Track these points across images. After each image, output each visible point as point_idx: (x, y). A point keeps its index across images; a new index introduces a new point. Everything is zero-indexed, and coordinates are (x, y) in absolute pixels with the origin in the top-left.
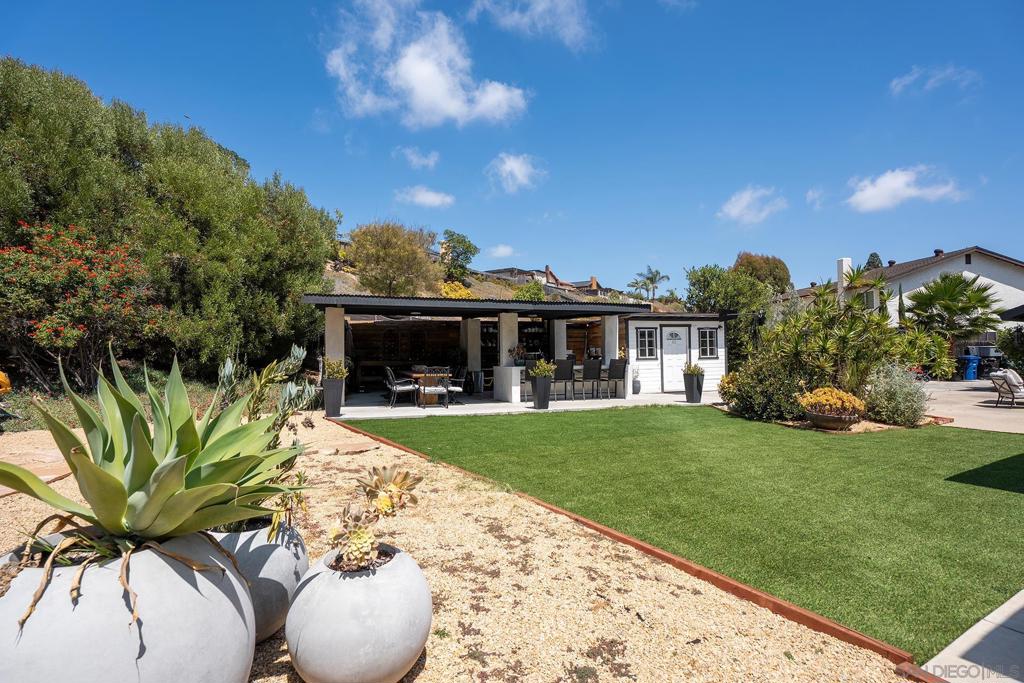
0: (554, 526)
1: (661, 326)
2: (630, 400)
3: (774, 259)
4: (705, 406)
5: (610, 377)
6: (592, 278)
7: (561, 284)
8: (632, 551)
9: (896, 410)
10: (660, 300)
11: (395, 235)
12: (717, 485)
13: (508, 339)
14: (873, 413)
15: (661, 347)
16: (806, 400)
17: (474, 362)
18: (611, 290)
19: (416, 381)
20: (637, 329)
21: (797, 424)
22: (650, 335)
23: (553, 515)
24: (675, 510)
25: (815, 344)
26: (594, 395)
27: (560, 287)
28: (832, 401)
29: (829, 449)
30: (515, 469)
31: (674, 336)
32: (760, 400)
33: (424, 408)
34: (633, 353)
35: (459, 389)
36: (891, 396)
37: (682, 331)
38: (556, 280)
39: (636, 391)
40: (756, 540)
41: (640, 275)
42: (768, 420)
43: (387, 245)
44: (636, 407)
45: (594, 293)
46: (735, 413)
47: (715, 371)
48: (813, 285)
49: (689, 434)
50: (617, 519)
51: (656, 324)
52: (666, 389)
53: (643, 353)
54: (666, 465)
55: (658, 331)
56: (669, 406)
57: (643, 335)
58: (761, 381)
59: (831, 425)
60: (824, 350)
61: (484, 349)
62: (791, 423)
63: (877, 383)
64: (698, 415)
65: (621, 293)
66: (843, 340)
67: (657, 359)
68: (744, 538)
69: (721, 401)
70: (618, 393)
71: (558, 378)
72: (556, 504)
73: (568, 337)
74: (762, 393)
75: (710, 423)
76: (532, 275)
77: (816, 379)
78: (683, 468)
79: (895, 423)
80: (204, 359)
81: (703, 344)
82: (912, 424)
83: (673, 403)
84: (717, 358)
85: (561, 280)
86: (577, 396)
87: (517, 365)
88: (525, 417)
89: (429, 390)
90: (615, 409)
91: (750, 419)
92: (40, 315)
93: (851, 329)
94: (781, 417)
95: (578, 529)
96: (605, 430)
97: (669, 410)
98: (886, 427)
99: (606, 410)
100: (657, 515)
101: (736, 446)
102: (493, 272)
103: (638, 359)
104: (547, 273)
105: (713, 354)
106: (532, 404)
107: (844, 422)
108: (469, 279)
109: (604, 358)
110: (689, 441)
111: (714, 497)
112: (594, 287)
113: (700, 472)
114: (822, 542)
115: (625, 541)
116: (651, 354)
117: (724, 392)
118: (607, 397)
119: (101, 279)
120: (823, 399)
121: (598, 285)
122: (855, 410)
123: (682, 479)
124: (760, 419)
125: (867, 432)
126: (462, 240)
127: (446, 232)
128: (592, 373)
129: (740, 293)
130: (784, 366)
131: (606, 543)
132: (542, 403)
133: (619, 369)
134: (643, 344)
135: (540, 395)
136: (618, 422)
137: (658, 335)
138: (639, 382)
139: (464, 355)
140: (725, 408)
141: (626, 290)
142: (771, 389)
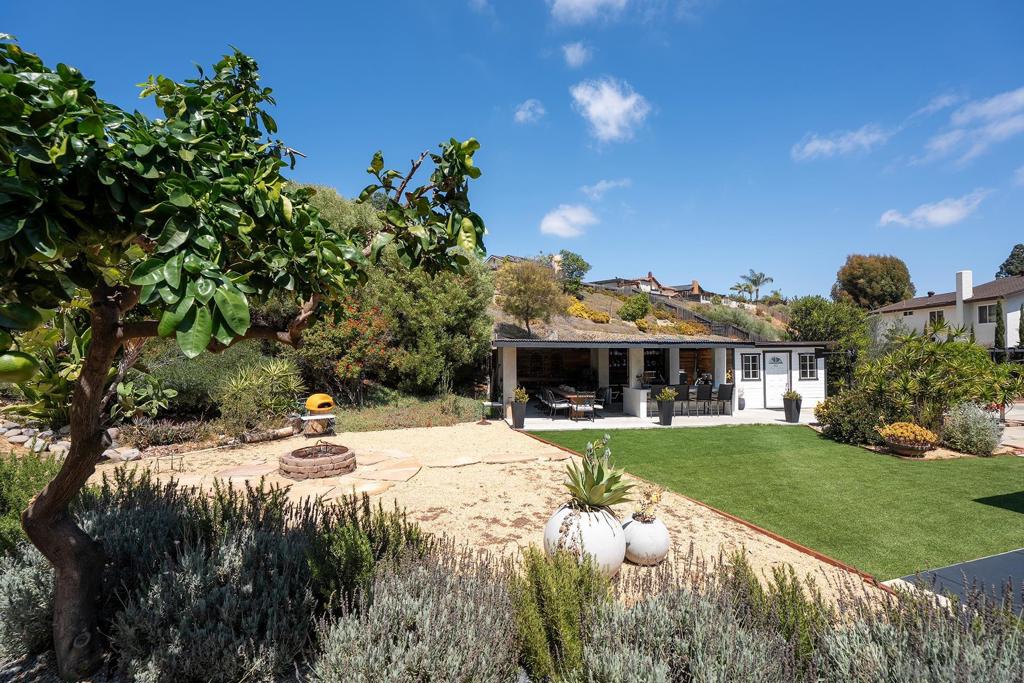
0: (700, 512)
1: (764, 352)
2: (737, 418)
3: (892, 258)
4: (802, 426)
5: (719, 399)
6: (694, 282)
7: (664, 289)
8: (745, 528)
9: (969, 442)
10: (763, 302)
11: (534, 272)
12: (800, 495)
13: (636, 366)
14: (948, 443)
15: (764, 368)
16: (887, 431)
17: (604, 379)
18: (713, 294)
19: (569, 401)
20: (742, 355)
21: (878, 448)
22: (754, 359)
23: (698, 506)
24: (770, 509)
25: (897, 384)
26: (705, 412)
27: (664, 293)
28: (906, 434)
29: (895, 473)
30: (664, 476)
31: (776, 361)
32: (847, 427)
33: (577, 421)
34: (738, 374)
35: (600, 407)
36: (965, 430)
37: (784, 357)
38: (659, 285)
39: (741, 407)
40: (818, 528)
41: (744, 277)
42: (855, 444)
43: (527, 280)
44: (742, 425)
45: (696, 298)
46: (825, 436)
47: (813, 393)
48: (930, 294)
49: (785, 453)
50: (735, 511)
51: (759, 350)
52: (768, 406)
53: (747, 375)
54: (765, 479)
55: (761, 356)
56: (770, 425)
57: (747, 359)
58: (849, 412)
59: (906, 452)
60: (905, 390)
61: (612, 369)
62: (873, 448)
63: (953, 417)
64: (795, 435)
65: (723, 297)
66: (924, 382)
67: (760, 380)
68: (810, 526)
69: (816, 421)
70: (726, 410)
71: (677, 398)
72: (698, 500)
73: (681, 358)
74: (850, 422)
75: (803, 444)
76: (637, 284)
77: (895, 414)
78: (778, 482)
79: (970, 452)
80: (419, 382)
81: (803, 367)
82: (987, 454)
83: (774, 422)
84: (817, 379)
85: (663, 286)
86: (693, 413)
87: (643, 388)
88: (654, 433)
89: (581, 408)
90: (724, 427)
91: (839, 441)
92: (339, 357)
93: (932, 372)
94: (865, 442)
95: (714, 514)
96: (719, 447)
97: (769, 429)
98: (958, 455)
99: (718, 427)
100: (759, 511)
101: (820, 466)
102: (601, 283)
103: (743, 380)
104: (651, 280)
105: (813, 376)
106: (657, 419)
107: (917, 450)
108: (583, 293)
109: (713, 381)
110: (784, 460)
111: (796, 502)
112: (696, 292)
113: (789, 485)
114: (858, 532)
115: (742, 523)
116: (755, 375)
117: (819, 415)
118: (716, 414)
119: (368, 333)
120: (898, 432)
121: (699, 288)
122: (926, 442)
123: (777, 489)
124: (847, 442)
125: (939, 460)
126: (577, 259)
127: (562, 252)
128: (705, 394)
129: (840, 322)
130: (869, 401)
131: (730, 522)
132: (666, 421)
133: (727, 393)
134: (747, 367)
135: (665, 413)
136: (727, 440)
137: (762, 360)
138: (743, 400)
139: (595, 373)
140: (819, 429)
141: (728, 293)
142: (856, 421)
